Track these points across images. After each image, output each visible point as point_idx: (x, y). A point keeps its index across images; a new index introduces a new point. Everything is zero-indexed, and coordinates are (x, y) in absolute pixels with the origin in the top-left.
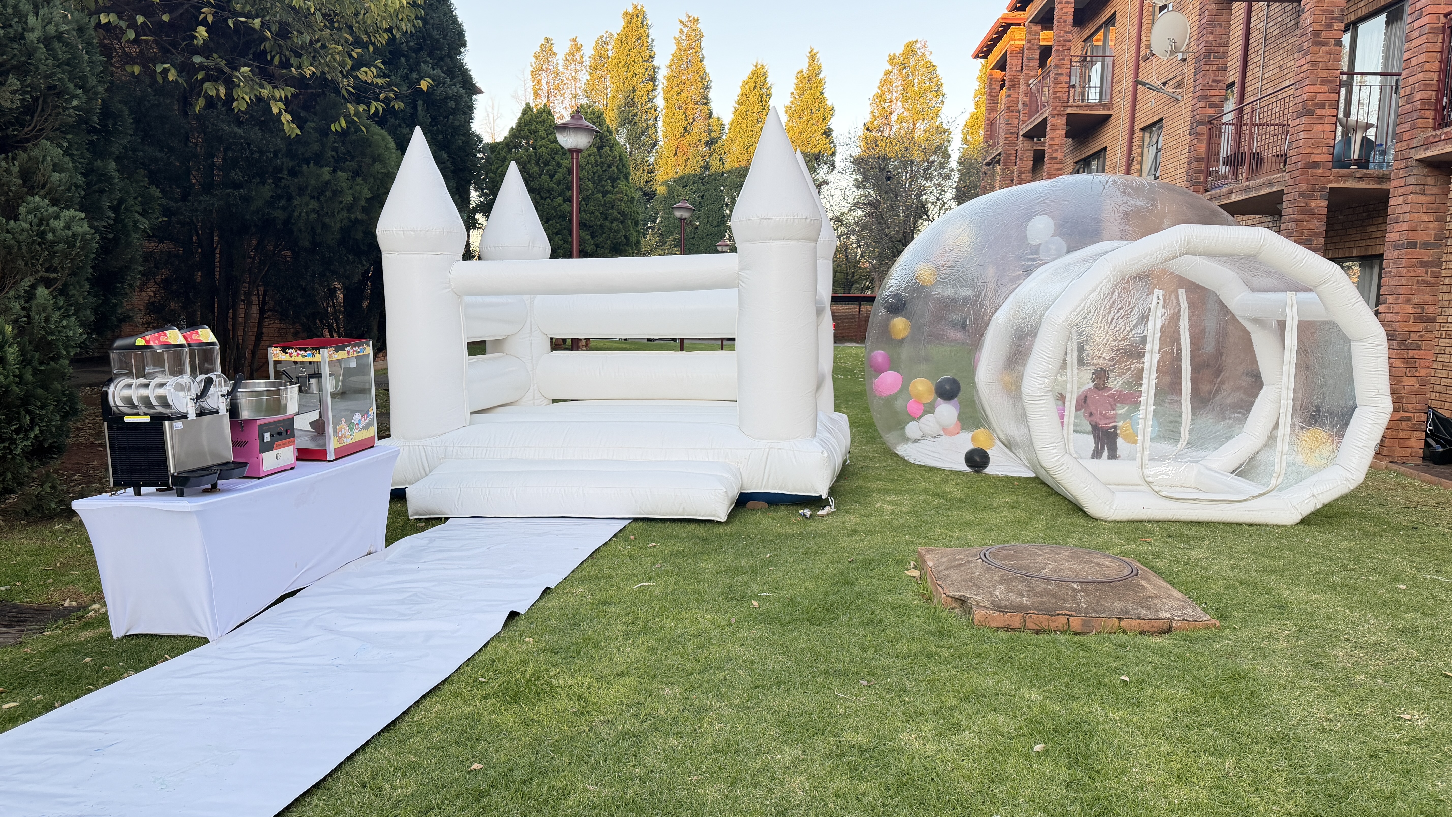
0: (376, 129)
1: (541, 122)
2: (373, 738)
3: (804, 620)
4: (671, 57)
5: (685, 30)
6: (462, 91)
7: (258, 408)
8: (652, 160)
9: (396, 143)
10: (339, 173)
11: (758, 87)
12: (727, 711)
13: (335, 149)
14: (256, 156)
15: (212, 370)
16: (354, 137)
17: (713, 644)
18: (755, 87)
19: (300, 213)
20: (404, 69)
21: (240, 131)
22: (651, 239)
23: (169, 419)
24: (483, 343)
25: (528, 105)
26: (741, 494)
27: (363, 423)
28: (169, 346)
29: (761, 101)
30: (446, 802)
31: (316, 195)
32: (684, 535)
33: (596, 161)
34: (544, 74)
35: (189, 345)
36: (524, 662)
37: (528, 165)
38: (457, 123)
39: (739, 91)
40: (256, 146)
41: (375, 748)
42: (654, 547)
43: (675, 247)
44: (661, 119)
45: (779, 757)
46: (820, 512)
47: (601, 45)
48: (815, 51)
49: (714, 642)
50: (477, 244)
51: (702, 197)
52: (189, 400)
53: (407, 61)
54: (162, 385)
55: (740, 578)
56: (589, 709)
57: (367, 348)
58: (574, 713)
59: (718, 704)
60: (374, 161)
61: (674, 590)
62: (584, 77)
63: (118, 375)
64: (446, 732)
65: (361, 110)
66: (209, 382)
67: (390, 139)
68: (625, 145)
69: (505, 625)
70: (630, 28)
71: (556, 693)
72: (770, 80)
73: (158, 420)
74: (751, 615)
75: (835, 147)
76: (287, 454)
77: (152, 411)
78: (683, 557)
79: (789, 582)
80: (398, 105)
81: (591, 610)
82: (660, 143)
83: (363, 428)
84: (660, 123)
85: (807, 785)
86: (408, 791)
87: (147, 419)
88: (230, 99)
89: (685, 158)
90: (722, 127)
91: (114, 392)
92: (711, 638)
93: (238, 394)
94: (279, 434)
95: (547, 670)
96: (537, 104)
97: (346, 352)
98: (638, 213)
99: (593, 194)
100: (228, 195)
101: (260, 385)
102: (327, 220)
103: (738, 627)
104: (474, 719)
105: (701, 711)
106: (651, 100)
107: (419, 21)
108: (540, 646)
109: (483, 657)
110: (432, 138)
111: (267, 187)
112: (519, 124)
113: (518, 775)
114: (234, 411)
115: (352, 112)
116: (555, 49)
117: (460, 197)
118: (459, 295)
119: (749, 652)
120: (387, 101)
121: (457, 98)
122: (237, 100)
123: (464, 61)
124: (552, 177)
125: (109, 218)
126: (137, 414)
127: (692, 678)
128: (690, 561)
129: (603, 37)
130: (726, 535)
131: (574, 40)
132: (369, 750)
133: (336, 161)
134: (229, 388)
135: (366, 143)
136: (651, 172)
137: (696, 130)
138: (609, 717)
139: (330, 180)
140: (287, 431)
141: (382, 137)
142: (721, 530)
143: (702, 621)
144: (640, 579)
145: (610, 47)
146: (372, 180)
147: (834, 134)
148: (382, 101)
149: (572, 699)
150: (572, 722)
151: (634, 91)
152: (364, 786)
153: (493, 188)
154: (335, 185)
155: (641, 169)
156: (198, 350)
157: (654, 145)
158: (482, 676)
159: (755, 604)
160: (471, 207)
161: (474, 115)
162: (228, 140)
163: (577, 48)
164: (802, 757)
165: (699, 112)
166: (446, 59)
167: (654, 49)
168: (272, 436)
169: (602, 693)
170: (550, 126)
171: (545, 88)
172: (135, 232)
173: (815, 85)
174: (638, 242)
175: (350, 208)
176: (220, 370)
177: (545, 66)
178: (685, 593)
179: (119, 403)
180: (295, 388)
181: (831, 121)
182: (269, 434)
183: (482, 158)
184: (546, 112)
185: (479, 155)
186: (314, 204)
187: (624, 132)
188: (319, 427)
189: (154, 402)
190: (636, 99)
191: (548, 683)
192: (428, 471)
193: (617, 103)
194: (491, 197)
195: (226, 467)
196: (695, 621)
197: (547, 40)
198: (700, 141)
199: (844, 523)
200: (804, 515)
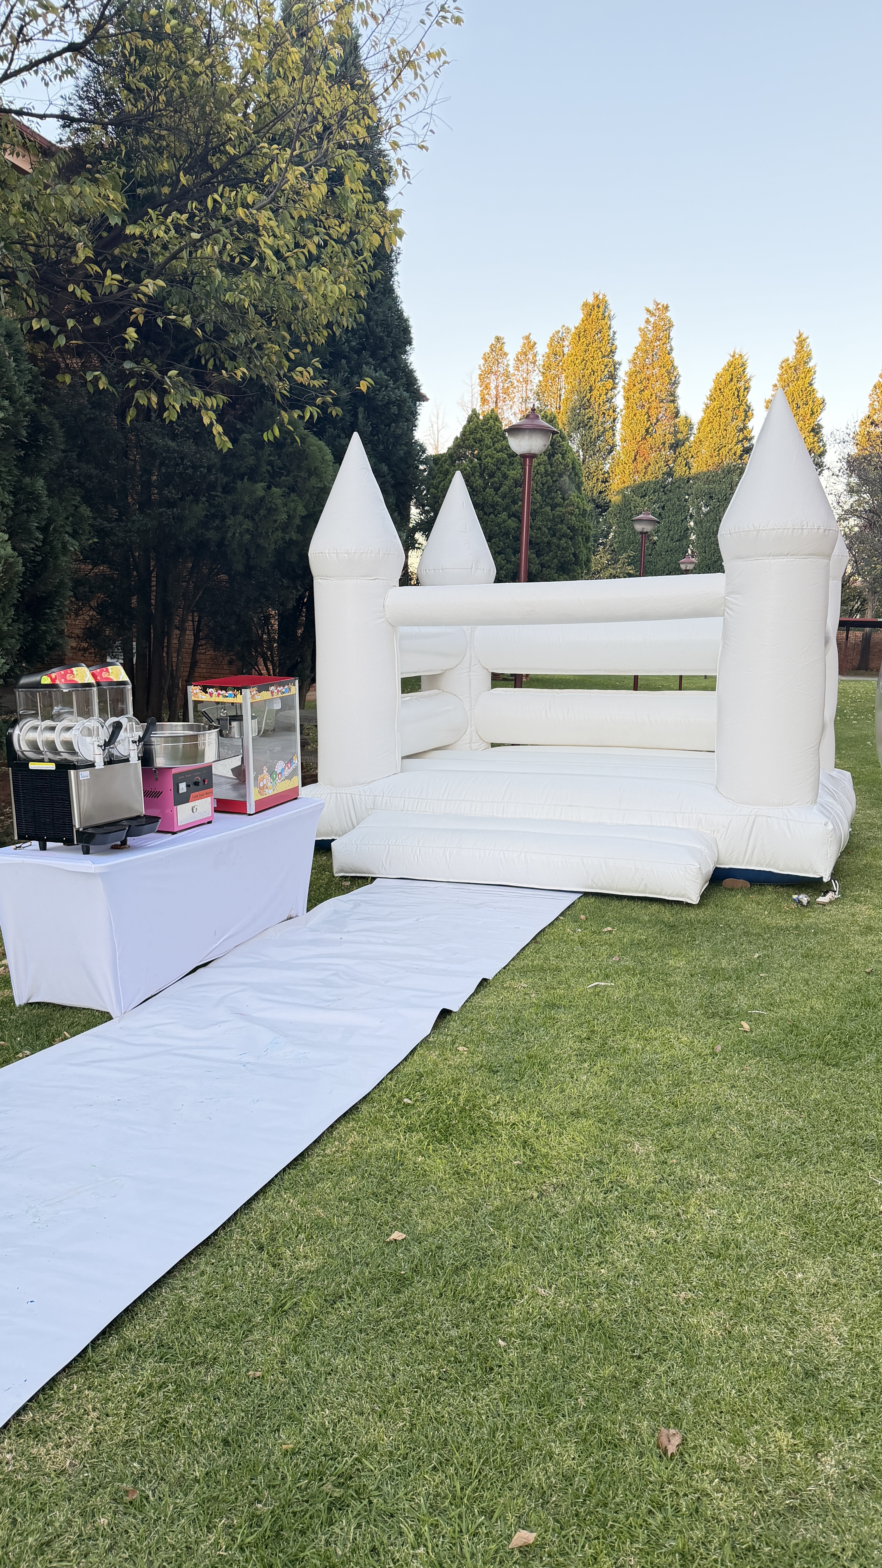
0: (313, 439)
1: (487, 429)
2: (276, 1176)
3: (815, 1057)
4: (635, 350)
5: (652, 319)
6: (406, 394)
7: (173, 755)
8: (607, 467)
9: (333, 454)
10: (274, 489)
11: (735, 380)
12: (722, 1190)
13: (270, 463)
14: (190, 471)
15: (122, 713)
16: (291, 449)
17: (694, 1082)
18: (732, 380)
19: (234, 534)
20: (345, 372)
21: (172, 444)
22: (601, 558)
23: (75, 767)
24: (418, 679)
25: (474, 411)
26: (717, 870)
27: (287, 773)
28: (75, 685)
29: (738, 396)
30: (358, 1289)
31: (249, 512)
32: (647, 918)
33: (546, 471)
34: (493, 377)
35: (98, 684)
36: (456, 1082)
37: (472, 478)
38: (399, 431)
39: (711, 385)
40: (190, 461)
41: (278, 1192)
42: (610, 932)
43: (629, 565)
44: (620, 421)
45: (800, 1275)
46: (821, 899)
47: (556, 342)
48: (804, 336)
49: (695, 1078)
50: (416, 566)
51: (663, 508)
52: (96, 747)
53: (348, 363)
54: (69, 729)
55: (721, 985)
56: (537, 1162)
57: (293, 688)
58: (518, 1167)
59: (708, 1177)
60: (310, 475)
61: (638, 995)
62: (536, 378)
63: (23, 717)
64: (363, 1177)
65: (296, 416)
66: (118, 727)
67: (327, 450)
68: (578, 451)
69: (436, 1026)
70: (590, 320)
71: (496, 1132)
72: (749, 371)
73: (64, 767)
74: (741, 1042)
75: (824, 446)
76: (203, 806)
77: (58, 758)
78: (647, 949)
79: (788, 997)
80: (336, 411)
81: (537, 1014)
82: (618, 448)
83: (287, 778)
84: (618, 426)
85: (845, 1330)
86: (312, 1264)
87: (52, 767)
88: (162, 408)
89: (645, 464)
90: (690, 426)
91: (19, 735)
92: (690, 1073)
93: (153, 739)
94: (196, 784)
95: (484, 1096)
96: (483, 411)
97: (269, 693)
98: (589, 528)
99: (541, 507)
100: (161, 514)
101: (177, 729)
102: (261, 541)
103: (724, 1058)
104: (396, 1160)
105: (686, 1185)
106: (609, 400)
107: (362, 315)
108: (476, 1061)
109: (408, 1069)
110: (373, 449)
111: (201, 505)
112: (463, 434)
113: (448, 1257)
114: (147, 759)
115: (286, 420)
116: (506, 349)
117: (400, 513)
118: (393, 626)
119: (744, 1100)
120: (324, 407)
121: (400, 403)
122: (168, 409)
123: (409, 361)
124: (497, 490)
125: (37, 539)
126: (42, 761)
127: (669, 1133)
128: (655, 955)
129: (559, 332)
130: (699, 922)
131: (527, 338)
132: (271, 1192)
133: (272, 477)
134: (141, 734)
135: (302, 455)
136: (605, 481)
137: (659, 432)
138: (563, 1178)
139: (264, 497)
140: (204, 781)
141: (318, 447)
142: (692, 915)
143: (676, 1043)
144: (595, 975)
145: (566, 343)
146: (308, 496)
147: (824, 431)
148: (318, 407)
149: (515, 1145)
150: (516, 1181)
151: (591, 390)
152: (261, 1249)
153: (434, 505)
154: (270, 502)
155: (595, 478)
156: (110, 689)
157: (611, 451)
158: (407, 1096)
159: (746, 1026)
160: (411, 525)
161: (417, 422)
162: (161, 454)
163: (529, 345)
164: (833, 1280)
165: (661, 411)
166: (389, 359)
167: (616, 343)
168: (188, 786)
169: (553, 1140)
170: (497, 433)
171: (493, 392)
172: (64, 555)
173: (803, 375)
174: (588, 560)
175: (285, 527)
176: (131, 712)
177: (495, 368)
178: (652, 1000)
179: (24, 747)
180: (214, 733)
181: (821, 416)
182: (184, 784)
183: (425, 470)
184: (493, 418)
185: (422, 467)
186: (248, 524)
187: (577, 436)
188: (240, 773)
189: (60, 748)
190: (593, 399)
191: (486, 1117)
192: (355, 823)
193: (571, 405)
194: (432, 514)
195: (135, 823)
196: (667, 1044)
197: (498, 339)
198: (664, 443)
199: (853, 915)
200: (800, 902)
